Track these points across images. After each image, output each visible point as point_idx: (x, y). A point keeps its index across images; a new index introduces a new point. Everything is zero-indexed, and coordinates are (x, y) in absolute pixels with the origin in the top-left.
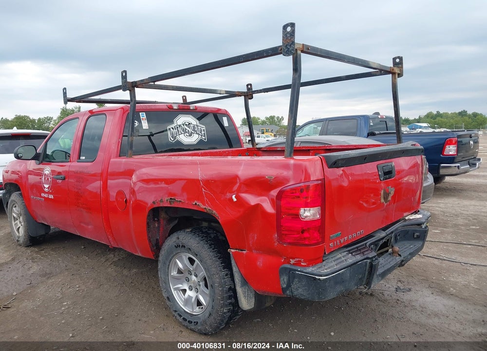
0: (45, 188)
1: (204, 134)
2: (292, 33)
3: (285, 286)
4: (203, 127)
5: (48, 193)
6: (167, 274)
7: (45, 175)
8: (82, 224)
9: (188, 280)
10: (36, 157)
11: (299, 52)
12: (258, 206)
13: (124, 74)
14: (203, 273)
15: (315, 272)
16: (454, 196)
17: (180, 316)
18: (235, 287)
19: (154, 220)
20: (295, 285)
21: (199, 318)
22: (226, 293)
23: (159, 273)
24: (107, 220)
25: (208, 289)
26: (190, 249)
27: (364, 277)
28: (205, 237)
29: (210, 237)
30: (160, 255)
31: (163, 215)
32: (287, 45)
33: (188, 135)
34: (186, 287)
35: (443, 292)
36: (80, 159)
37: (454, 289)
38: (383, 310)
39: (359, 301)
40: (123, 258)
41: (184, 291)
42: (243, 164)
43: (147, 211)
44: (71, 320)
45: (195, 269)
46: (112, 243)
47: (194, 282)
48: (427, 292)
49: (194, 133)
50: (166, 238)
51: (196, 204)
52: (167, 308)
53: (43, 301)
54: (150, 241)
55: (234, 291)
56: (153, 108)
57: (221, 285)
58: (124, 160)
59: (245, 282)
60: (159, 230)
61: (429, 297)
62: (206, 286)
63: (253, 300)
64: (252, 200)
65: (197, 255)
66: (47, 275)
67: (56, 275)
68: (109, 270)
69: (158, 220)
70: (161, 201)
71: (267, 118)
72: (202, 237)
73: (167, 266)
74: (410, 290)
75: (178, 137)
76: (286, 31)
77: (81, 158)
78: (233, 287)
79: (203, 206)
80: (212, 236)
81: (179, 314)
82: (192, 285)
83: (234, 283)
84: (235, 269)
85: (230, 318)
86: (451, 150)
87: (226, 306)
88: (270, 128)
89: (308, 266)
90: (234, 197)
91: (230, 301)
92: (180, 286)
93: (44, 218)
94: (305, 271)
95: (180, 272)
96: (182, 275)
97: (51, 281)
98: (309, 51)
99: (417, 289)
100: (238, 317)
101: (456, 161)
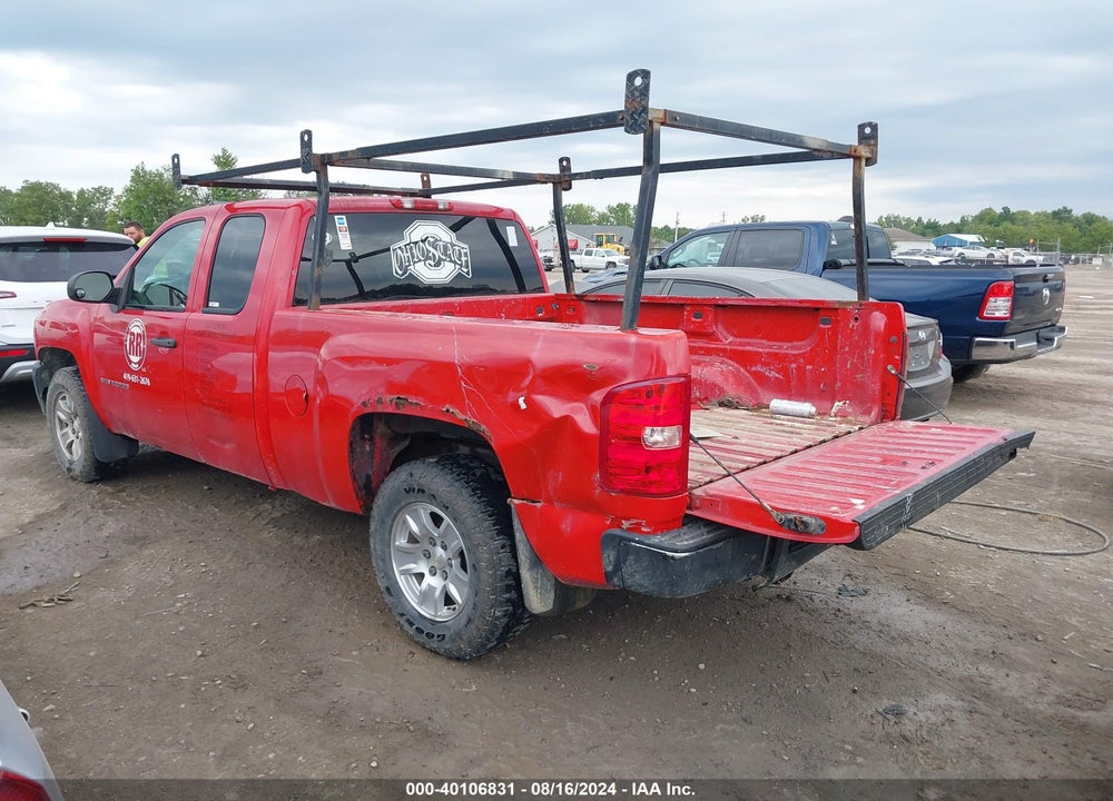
0: (131, 362)
1: (467, 261)
2: (644, 91)
3: (610, 568)
4: (465, 248)
5: (139, 373)
6: (387, 543)
7: (132, 334)
8: (211, 441)
9: (428, 556)
10: (112, 298)
11: (656, 126)
12: (567, 420)
13: (306, 138)
14: (458, 542)
15: (666, 544)
16: (999, 406)
17: (411, 624)
18: (518, 570)
19: (363, 438)
20: (629, 567)
21: (448, 628)
22: (502, 580)
23: (372, 541)
24: (266, 434)
25: (466, 571)
26: (433, 496)
27: (761, 558)
28: (464, 474)
29: (474, 475)
30: (375, 506)
31: (381, 428)
32: (633, 113)
33: (432, 263)
34: (423, 568)
35: (929, 598)
36: (208, 306)
37: (953, 593)
38: (807, 627)
39: (762, 610)
40: (291, 512)
41: (420, 576)
42: (541, 338)
43: (351, 421)
44: (197, 625)
45: (443, 536)
46: (275, 481)
47: (440, 560)
48: (898, 597)
49: (444, 260)
50: (387, 474)
51: (448, 410)
52: (384, 609)
53: (138, 590)
54: (355, 480)
55: (517, 577)
56: (362, 204)
57: (493, 565)
58: (303, 315)
59: (537, 562)
60: (373, 457)
61: (900, 606)
62: (464, 566)
63: (552, 595)
64: (556, 407)
65: (447, 508)
66: (140, 541)
67: (156, 541)
68: (265, 535)
69: (371, 439)
70: (379, 401)
71: (611, 209)
72: (458, 475)
73: (388, 529)
74: (866, 592)
75: (412, 267)
76: (633, 84)
77: (210, 304)
78: (514, 570)
79: (461, 416)
80: (478, 474)
81: (408, 620)
82: (436, 565)
83: (517, 562)
84: (519, 535)
85: (507, 628)
86: (999, 307)
87: (501, 604)
88: (616, 232)
89: (654, 532)
90: (521, 400)
91: (508, 595)
92: (412, 566)
93: (127, 425)
94: (647, 542)
95: (413, 539)
96: (418, 545)
97: (147, 552)
98: (676, 123)
99: (880, 592)
100: (522, 627)
101: (1007, 331)
